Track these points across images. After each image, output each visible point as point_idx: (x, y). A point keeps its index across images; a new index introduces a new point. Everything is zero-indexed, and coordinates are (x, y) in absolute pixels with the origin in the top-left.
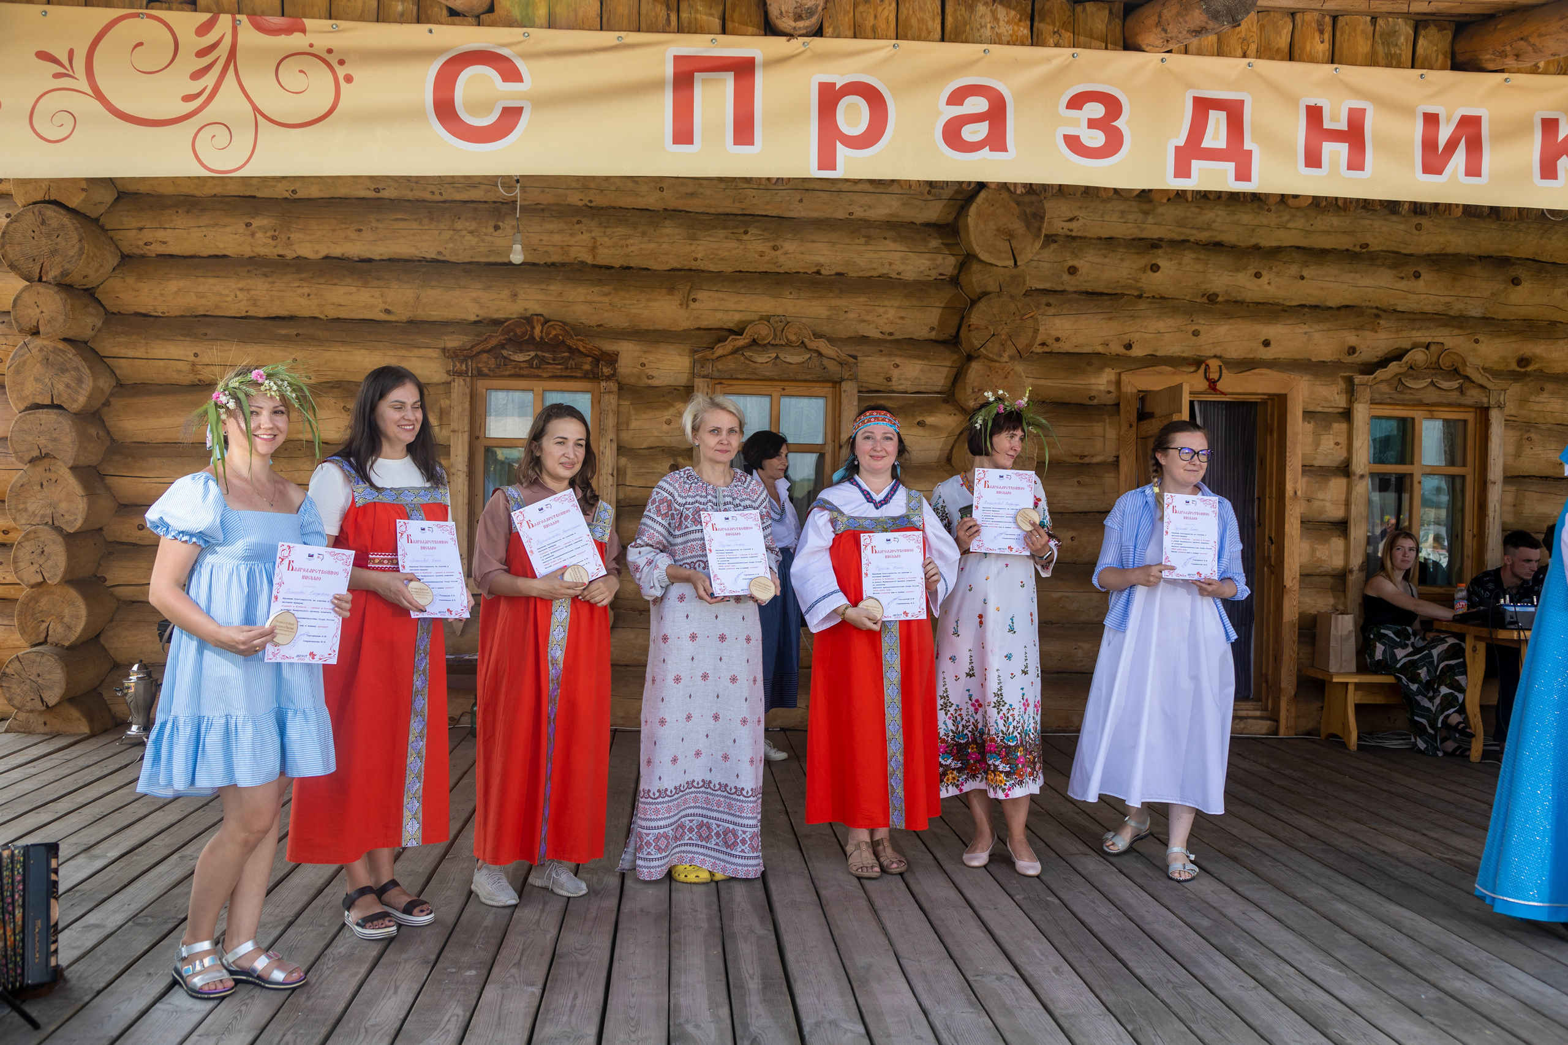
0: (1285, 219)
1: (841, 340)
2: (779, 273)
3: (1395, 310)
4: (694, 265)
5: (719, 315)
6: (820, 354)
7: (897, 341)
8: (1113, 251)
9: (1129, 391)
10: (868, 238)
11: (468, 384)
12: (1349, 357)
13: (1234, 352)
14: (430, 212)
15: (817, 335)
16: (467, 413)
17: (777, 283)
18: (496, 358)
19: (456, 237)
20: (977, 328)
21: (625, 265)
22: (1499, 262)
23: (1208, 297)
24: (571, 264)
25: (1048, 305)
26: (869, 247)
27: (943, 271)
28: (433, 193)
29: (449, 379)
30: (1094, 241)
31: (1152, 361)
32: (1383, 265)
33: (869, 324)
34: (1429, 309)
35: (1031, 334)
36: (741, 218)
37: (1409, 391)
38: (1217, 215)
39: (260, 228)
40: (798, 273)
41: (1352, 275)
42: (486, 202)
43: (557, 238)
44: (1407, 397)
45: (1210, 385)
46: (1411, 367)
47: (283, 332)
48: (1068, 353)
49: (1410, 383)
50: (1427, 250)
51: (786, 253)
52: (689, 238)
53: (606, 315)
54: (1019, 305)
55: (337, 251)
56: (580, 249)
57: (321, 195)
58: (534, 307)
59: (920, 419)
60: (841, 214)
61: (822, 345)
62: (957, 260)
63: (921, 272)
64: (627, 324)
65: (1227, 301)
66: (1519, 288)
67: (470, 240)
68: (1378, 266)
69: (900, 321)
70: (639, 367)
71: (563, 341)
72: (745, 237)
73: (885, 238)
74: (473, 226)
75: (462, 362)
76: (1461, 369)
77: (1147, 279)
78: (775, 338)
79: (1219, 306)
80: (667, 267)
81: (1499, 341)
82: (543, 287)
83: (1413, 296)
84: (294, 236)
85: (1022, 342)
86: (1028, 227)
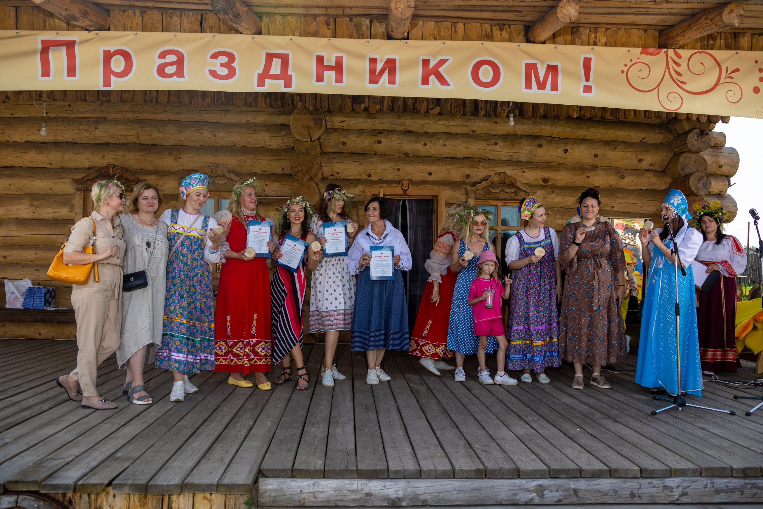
0: (437, 120)
2: (218, 146)
3: (488, 159)
4: (181, 143)
5: (191, 164)
6: (232, 180)
7: (269, 174)
8: (362, 135)
9: (368, 194)
10: (255, 131)
12: (467, 179)
13: (417, 178)
16: (82, 206)
17: (216, 151)
19: (79, 132)
20: (293, 167)
21: (153, 143)
22: (534, 138)
23: (404, 154)
24: (131, 143)
25: (334, 158)
26: (255, 135)
27: (288, 145)
28: (70, 114)
29: (74, 191)
30: (354, 131)
31: (381, 181)
32: (481, 140)
33: (256, 167)
34: (503, 158)
35: (316, 170)
36: (201, 123)
37: (493, 194)
40: (226, 146)
41: (467, 144)
43: (122, 132)
44: (492, 196)
45: (404, 192)
46: (492, 183)
47: (7, 173)
48: (344, 179)
49: (492, 190)
50: (501, 133)
51: (219, 138)
52: (178, 132)
53: (143, 164)
54: (311, 157)
55: (30, 139)
56: (132, 137)
57: (24, 115)
58: (112, 162)
60: (244, 121)
63: (279, 145)
64: (153, 168)
65: (414, 156)
66: (541, 148)
67: (86, 134)
68: (479, 140)
69: (268, 166)
71: (122, 175)
72: (202, 131)
73: (262, 131)
74: (86, 128)
75: (79, 185)
76: (514, 184)
77: (377, 147)
78: (212, 173)
79: (410, 158)
80: (171, 144)
81: (533, 172)
82: (116, 153)
83: (496, 153)
84: (11, 133)
85: (312, 173)
86: (316, 124)
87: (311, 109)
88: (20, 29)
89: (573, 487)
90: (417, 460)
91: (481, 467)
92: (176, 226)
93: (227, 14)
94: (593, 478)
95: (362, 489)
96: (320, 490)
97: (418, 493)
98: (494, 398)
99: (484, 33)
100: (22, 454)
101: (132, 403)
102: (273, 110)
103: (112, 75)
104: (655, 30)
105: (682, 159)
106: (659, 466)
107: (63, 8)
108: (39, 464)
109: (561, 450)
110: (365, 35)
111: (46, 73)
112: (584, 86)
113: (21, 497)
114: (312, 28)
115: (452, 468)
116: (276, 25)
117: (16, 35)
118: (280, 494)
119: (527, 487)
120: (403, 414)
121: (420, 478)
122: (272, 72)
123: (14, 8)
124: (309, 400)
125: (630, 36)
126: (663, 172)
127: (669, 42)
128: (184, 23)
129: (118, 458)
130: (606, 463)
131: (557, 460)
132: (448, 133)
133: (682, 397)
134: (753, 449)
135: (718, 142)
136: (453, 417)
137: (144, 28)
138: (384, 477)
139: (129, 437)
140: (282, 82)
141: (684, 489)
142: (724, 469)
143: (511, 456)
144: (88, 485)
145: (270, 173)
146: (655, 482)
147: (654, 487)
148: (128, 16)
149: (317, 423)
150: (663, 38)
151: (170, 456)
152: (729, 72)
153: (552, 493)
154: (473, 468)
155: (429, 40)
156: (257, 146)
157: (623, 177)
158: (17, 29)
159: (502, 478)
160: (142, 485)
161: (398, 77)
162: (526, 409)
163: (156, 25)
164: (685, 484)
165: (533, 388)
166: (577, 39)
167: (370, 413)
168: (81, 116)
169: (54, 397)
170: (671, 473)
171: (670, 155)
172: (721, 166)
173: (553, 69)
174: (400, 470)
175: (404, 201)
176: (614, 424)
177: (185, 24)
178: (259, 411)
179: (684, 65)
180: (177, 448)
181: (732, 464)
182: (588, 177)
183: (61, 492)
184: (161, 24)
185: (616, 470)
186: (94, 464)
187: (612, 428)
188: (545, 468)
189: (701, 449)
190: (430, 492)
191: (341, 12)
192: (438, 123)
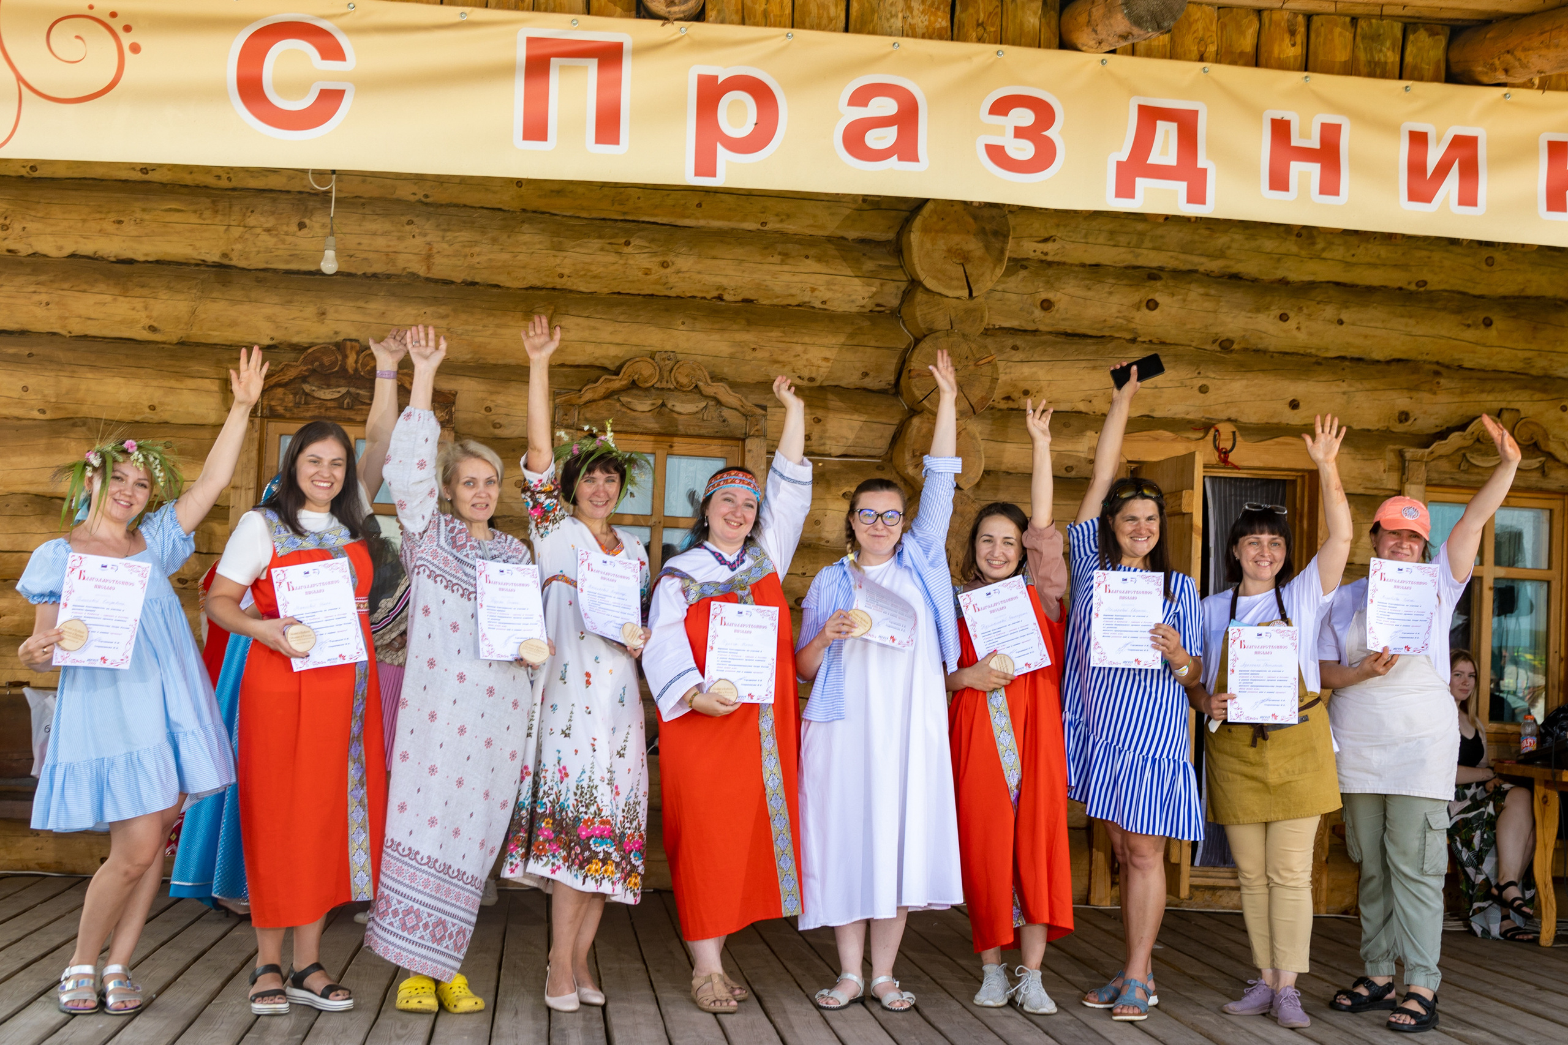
1: (746, 385)
2: (669, 297)
3: (1460, 367)
4: (559, 283)
5: (589, 348)
6: (719, 403)
8: (1100, 282)
10: (786, 256)
11: (257, 427)
12: (1401, 425)
13: (1252, 415)
14: (214, 202)
15: (715, 378)
16: (254, 464)
17: (667, 310)
18: (295, 394)
19: (247, 236)
20: (919, 375)
21: (469, 279)
23: (1220, 344)
24: (398, 276)
25: (1015, 348)
26: (786, 268)
27: (880, 301)
28: (219, 177)
30: (1076, 269)
31: (1148, 423)
32: (1445, 309)
33: (784, 366)
34: (1503, 366)
35: (988, 385)
36: (621, 225)
37: (1476, 470)
38: (1232, 240)
40: (694, 297)
41: (1404, 320)
42: (288, 192)
43: (381, 242)
44: (1474, 478)
45: (1220, 456)
46: (1478, 440)
47: (11, 350)
49: (1477, 461)
50: (1502, 291)
51: (678, 272)
52: (554, 248)
54: (974, 346)
55: (87, 247)
56: (411, 257)
58: (348, 332)
60: (751, 224)
61: (721, 391)
62: (898, 287)
63: (853, 301)
64: (469, 356)
65: (1245, 350)
67: (266, 241)
68: (1439, 310)
69: (823, 363)
70: (483, 411)
72: (627, 250)
73: (807, 257)
74: (270, 222)
76: (1542, 444)
77: (1143, 318)
78: (660, 380)
79: (1234, 355)
80: (525, 284)
82: (360, 304)
83: (1485, 350)
84: (32, 226)
85: (976, 394)
132: (1347, 285)
145: (824, 384)
156: (785, 302)
192: (1324, 255)
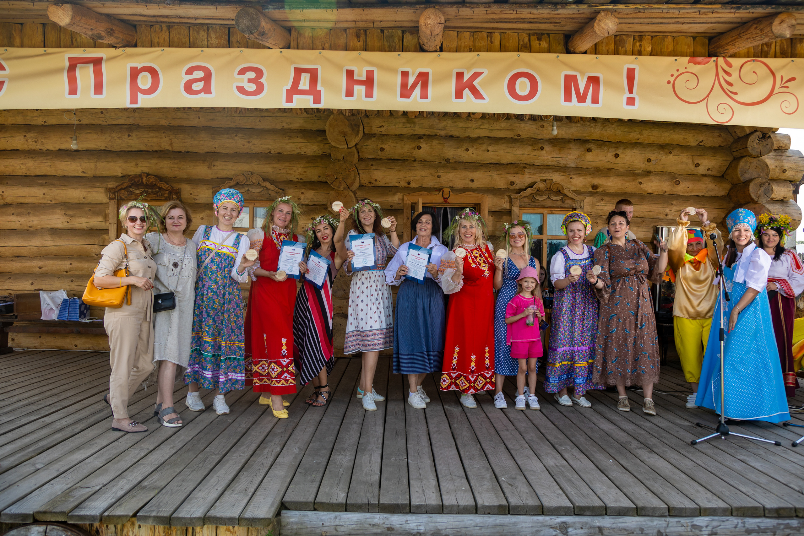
0: (480, 123)
1: (278, 182)
2: (252, 153)
3: (533, 165)
4: (216, 150)
5: (225, 172)
6: (267, 189)
7: (305, 182)
8: (401, 141)
9: (407, 202)
10: (290, 137)
12: (511, 186)
13: (458, 185)
15: (265, 180)
17: (251, 158)
18: (127, 192)
19: (112, 140)
20: (329, 176)
21: (186, 151)
22: (583, 142)
23: (446, 160)
24: (164, 151)
25: (372, 165)
26: (290, 141)
27: (324, 151)
29: (108, 200)
30: (393, 136)
31: (421, 189)
32: (527, 144)
33: (291, 175)
34: (550, 164)
35: (353, 178)
36: (235, 129)
37: (538, 201)
39: (30, 138)
40: (261, 153)
41: (512, 149)
44: (537, 204)
45: (444, 200)
46: (538, 191)
47: (40, 182)
48: (382, 187)
49: (538, 198)
50: (548, 137)
51: (254, 144)
52: (212, 139)
53: (176, 172)
54: (348, 165)
55: (63, 147)
56: (166, 144)
57: (57, 123)
58: (146, 170)
59: (313, 216)
60: (278, 127)
61: (267, 184)
63: (314, 152)
64: (186, 177)
65: (455, 162)
66: (590, 153)
67: (119, 141)
68: (524, 145)
69: (304, 174)
70: (190, 195)
71: (155, 184)
72: (236, 138)
73: (298, 137)
74: (119, 135)
75: (113, 194)
76: (561, 191)
77: (417, 153)
78: (247, 181)
79: (451, 164)
80: (204, 151)
81: (582, 178)
82: (149, 161)
83: (541, 158)
84: (44, 141)
85: (349, 181)
86: (353, 130)
87: (347, 115)
88: (48, 47)
89: (598, 524)
90: (441, 493)
91: (505, 503)
92: (208, 243)
93: (252, 33)
94: (619, 515)
95: (384, 523)
96: (341, 524)
97: (440, 528)
98: (530, 423)
99: (521, 43)
100: (52, 482)
101: (162, 425)
102: (308, 116)
103: (139, 93)
104: (705, 37)
105: (742, 163)
106: (688, 504)
107: (88, 29)
108: (67, 493)
109: (589, 484)
110: (397, 47)
111: (73, 91)
112: (627, 98)
113: (50, 527)
114: (342, 42)
115: (474, 504)
116: (305, 38)
117: (43, 52)
118: (302, 527)
119: (551, 524)
120: (433, 441)
121: (443, 513)
122: (301, 87)
123: (42, 25)
124: (339, 424)
125: (677, 43)
126: (721, 177)
127: (718, 50)
128: (211, 38)
129: (144, 488)
130: (634, 500)
131: (584, 496)
132: (491, 137)
133: (725, 425)
134: (791, 485)
135: (782, 145)
136: (484, 445)
137: (171, 44)
138: (406, 511)
139: (157, 463)
140: (311, 98)
141: (713, 528)
142: (756, 508)
143: (537, 491)
144: (114, 516)
145: (306, 180)
146: (683, 520)
147: (682, 526)
148: (155, 31)
149: (345, 450)
150: (713, 46)
151: (195, 485)
152: (784, 82)
153: (576, 531)
154: (496, 504)
155: (464, 52)
156: (292, 153)
157: (678, 183)
158: (45, 47)
159: (526, 515)
160: (165, 517)
161: (431, 90)
162: (561, 436)
163: (183, 40)
164: (715, 524)
165: (572, 412)
166: (620, 48)
167: (399, 439)
168: (114, 123)
169: (87, 417)
170: (700, 512)
171: (729, 159)
172: (784, 171)
173: (594, 81)
174: (421, 505)
175: (445, 209)
176: (651, 455)
177: (213, 39)
178: (287, 436)
179: (735, 75)
180: (203, 477)
181: (764, 503)
182: (640, 183)
183: (88, 523)
184: (188, 39)
185: (643, 508)
186: (120, 493)
187: (647, 460)
188: (570, 504)
189: (736, 486)
190: (452, 527)
191: (372, 25)
192: (481, 127)
